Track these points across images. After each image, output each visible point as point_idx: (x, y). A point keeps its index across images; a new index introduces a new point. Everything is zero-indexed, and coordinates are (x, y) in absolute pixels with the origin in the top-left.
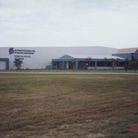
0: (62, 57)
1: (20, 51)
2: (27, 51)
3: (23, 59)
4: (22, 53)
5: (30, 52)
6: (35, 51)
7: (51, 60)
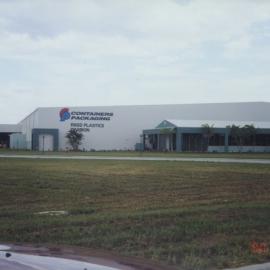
0: (159, 126)
1: (83, 114)
2: (97, 114)
3: (88, 130)
4: (87, 118)
5: (103, 116)
6: (112, 114)
7: (141, 133)
